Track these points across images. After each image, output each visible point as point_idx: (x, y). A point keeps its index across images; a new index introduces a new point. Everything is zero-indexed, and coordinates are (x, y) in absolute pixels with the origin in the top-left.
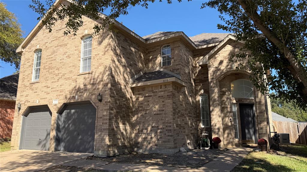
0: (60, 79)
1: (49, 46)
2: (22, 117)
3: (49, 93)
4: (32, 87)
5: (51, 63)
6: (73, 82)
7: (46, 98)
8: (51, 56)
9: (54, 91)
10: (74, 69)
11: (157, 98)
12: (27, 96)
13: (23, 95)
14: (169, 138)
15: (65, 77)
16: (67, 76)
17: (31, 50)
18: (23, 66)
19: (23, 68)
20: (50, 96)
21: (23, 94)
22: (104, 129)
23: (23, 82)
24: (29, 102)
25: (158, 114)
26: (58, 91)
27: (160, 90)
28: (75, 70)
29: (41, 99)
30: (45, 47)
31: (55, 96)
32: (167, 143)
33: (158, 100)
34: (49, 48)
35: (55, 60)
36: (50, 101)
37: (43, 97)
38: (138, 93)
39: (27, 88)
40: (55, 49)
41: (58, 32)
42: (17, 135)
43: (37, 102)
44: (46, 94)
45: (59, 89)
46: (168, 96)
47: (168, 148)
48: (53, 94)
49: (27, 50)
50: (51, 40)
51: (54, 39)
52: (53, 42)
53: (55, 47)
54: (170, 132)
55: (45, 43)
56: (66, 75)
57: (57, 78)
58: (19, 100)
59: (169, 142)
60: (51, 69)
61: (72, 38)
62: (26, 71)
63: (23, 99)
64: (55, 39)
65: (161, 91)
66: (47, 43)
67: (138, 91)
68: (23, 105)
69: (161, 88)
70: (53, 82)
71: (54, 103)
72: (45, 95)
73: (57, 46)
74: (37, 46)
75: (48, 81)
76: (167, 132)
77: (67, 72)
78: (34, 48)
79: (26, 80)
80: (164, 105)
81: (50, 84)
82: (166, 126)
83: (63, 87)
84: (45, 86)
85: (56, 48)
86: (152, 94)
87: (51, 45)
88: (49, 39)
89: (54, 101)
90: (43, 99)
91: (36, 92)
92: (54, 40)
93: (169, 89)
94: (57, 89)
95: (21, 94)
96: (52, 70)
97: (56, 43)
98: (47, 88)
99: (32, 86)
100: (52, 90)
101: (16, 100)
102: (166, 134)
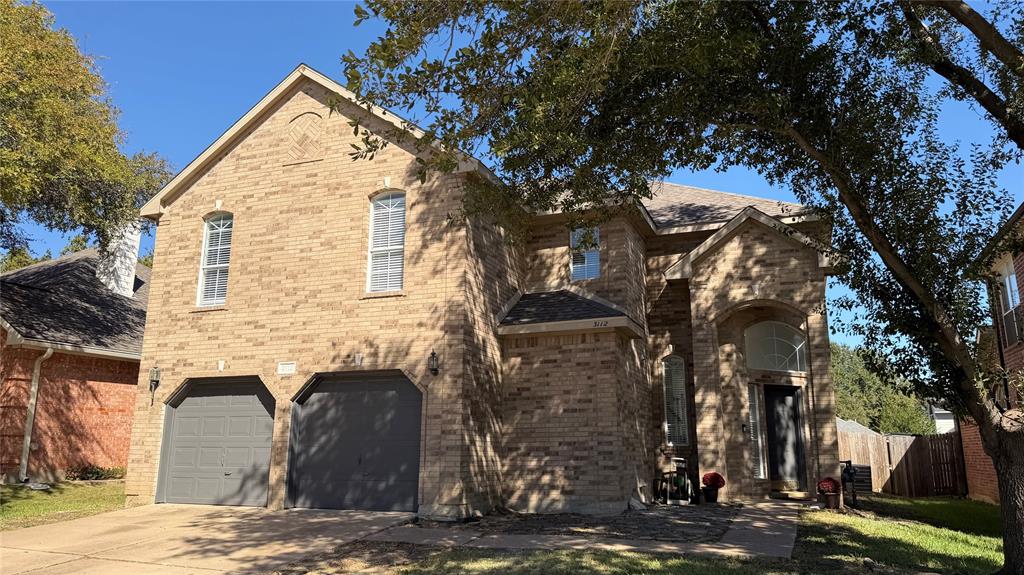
0: (302, 305)
1: (260, 207)
2: (164, 407)
3: (262, 344)
4: (201, 322)
5: (269, 258)
6: (344, 316)
7: (253, 357)
8: (268, 238)
9: (280, 338)
10: (349, 279)
11: (571, 367)
12: (181, 347)
13: (166, 345)
14: (607, 472)
15: (317, 300)
16: (325, 298)
17: (192, 212)
18: (161, 258)
19: (165, 265)
20: (267, 352)
21: (167, 341)
22: (447, 448)
23: (164, 305)
24: (192, 364)
25: (575, 410)
26: (293, 337)
27: (581, 346)
28: (353, 284)
29: (234, 358)
30: (244, 209)
31: (283, 351)
32: (600, 487)
33: (575, 374)
34: (258, 211)
35: (282, 249)
36: (267, 365)
37: (243, 354)
38: (517, 350)
39: (180, 323)
40: (281, 218)
41: (291, 171)
42: (146, 462)
43: (221, 367)
44: (251, 344)
45: (299, 332)
46: (603, 362)
47: (604, 501)
48: (276, 347)
49: (175, 211)
50: (267, 190)
51: (273, 189)
52: (271, 197)
53: (281, 213)
54: (610, 459)
55: (244, 197)
56: (323, 295)
57: (289, 302)
58: (153, 358)
59: (606, 483)
60: (270, 275)
61: (338, 192)
62: (174, 272)
63: (168, 357)
64: (280, 188)
65: (584, 350)
66: (252, 196)
67: (517, 347)
68: (169, 373)
69: (583, 341)
70: (275, 312)
71: (280, 371)
72: (248, 349)
73: (288, 211)
74: (213, 202)
75: (258, 309)
76: (601, 457)
77: (324, 287)
78: (202, 207)
79: (177, 299)
80: (591, 386)
81: (265, 318)
82: (599, 443)
83: (310, 330)
84: (249, 323)
85: (284, 215)
86: (559, 356)
87: (266, 207)
88: (258, 187)
89: (280, 367)
90: (241, 358)
91: (217, 338)
92: (275, 193)
93: (605, 344)
94: (292, 334)
95: (159, 342)
96: (272, 279)
97: (284, 201)
98: (255, 327)
99: (201, 318)
100: (274, 334)
101: (142, 359)
102: (597, 464)
